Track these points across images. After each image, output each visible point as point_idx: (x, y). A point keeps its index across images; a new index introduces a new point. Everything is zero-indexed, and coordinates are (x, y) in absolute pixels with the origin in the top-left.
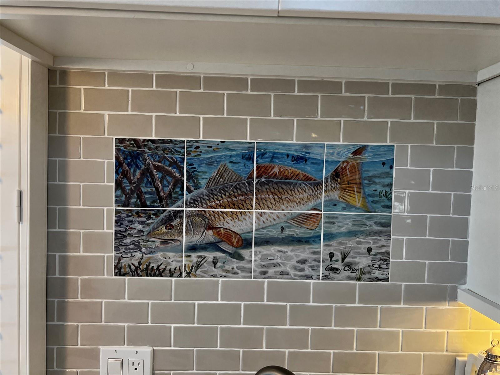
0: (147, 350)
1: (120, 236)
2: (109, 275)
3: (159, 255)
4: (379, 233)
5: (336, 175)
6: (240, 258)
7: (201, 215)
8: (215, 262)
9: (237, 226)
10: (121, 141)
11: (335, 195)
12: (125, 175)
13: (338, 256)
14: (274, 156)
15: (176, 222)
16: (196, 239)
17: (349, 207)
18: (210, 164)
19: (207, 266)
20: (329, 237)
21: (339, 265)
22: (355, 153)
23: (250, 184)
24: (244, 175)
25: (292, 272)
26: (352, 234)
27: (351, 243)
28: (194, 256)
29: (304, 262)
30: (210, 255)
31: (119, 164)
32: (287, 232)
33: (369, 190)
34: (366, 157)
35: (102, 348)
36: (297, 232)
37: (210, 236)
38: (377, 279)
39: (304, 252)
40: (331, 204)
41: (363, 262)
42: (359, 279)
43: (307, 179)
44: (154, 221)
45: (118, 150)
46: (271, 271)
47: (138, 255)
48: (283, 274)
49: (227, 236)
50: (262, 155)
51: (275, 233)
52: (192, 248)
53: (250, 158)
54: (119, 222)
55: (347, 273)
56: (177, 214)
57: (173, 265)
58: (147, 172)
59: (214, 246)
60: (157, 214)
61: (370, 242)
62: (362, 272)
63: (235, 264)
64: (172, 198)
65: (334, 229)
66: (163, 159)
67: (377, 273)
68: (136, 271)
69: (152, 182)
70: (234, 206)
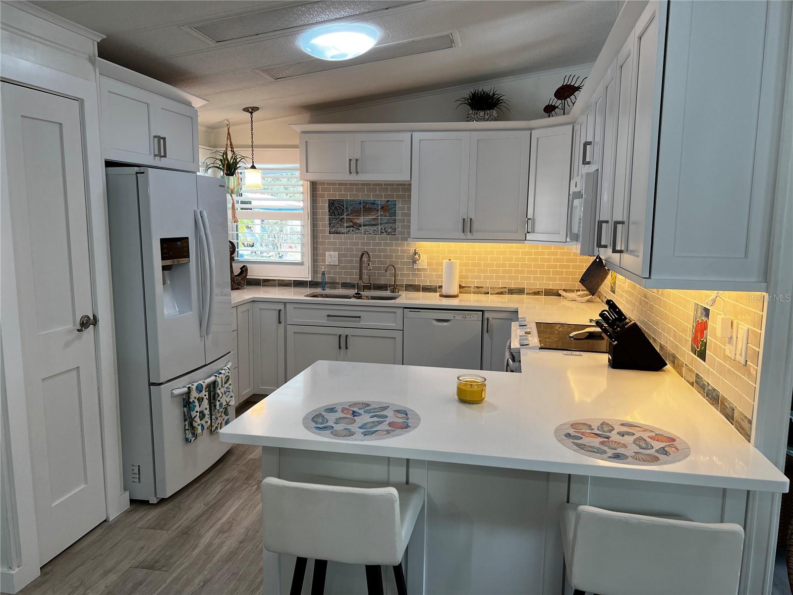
0: (337, 253)
1: (330, 224)
2: (327, 234)
3: (339, 229)
4: (393, 223)
5: (382, 208)
6: (359, 230)
7: (349, 218)
8: (353, 230)
9: (358, 221)
10: (330, 200)
11: (382, 213)
12: (331, 208)
13: (383, 229)
14: (367, 203)
15: (343, 220)
16: (348, 225)
17: (386, 216)
18: (351, 205)
19: (351, 232)
20: (381, 224)
21: (383, 231)
22: (387, 202)
23: (361, 210)
24: (359, 208)
25: (372, 233)
26: (386, 223)
27: (386, 225)
28: (348, 229)
29: (374, 230)
30: (351, 229)
31: (329, 206)
32: (370, 223)
33: (390, 212)
34: (389, 203)
35: (326, 252)
36: (373, 223)
37: (351, 224)
38: (393, 235)
39: (375, 228)
40: (381, 215)
41: (390, 230)
42: (389, 235)
43: (375, 209)
44: (338, 220)
45: (329, 202)
46: (367, 233)
47: (334, 229)
48: (370, 234)
49: (355, 224)
50: (363, 203)
51: (368, 223)
52: (347, 227)
53: (361, 204)
54: (329, 221)
55: (386, 233)
56: (343, 218)
57: (343, 232)
58: (336, 207)
59: (352, 227)
60: (338, 218)
61: (391, 225)
62: (389, 233)
63: (358, 231)
64: (342, 214)
65: (382, 222)
66: (339, 204)
67: (393, 233)
68: (334, 233)
69: (337, 210)
70: (357, 216)
